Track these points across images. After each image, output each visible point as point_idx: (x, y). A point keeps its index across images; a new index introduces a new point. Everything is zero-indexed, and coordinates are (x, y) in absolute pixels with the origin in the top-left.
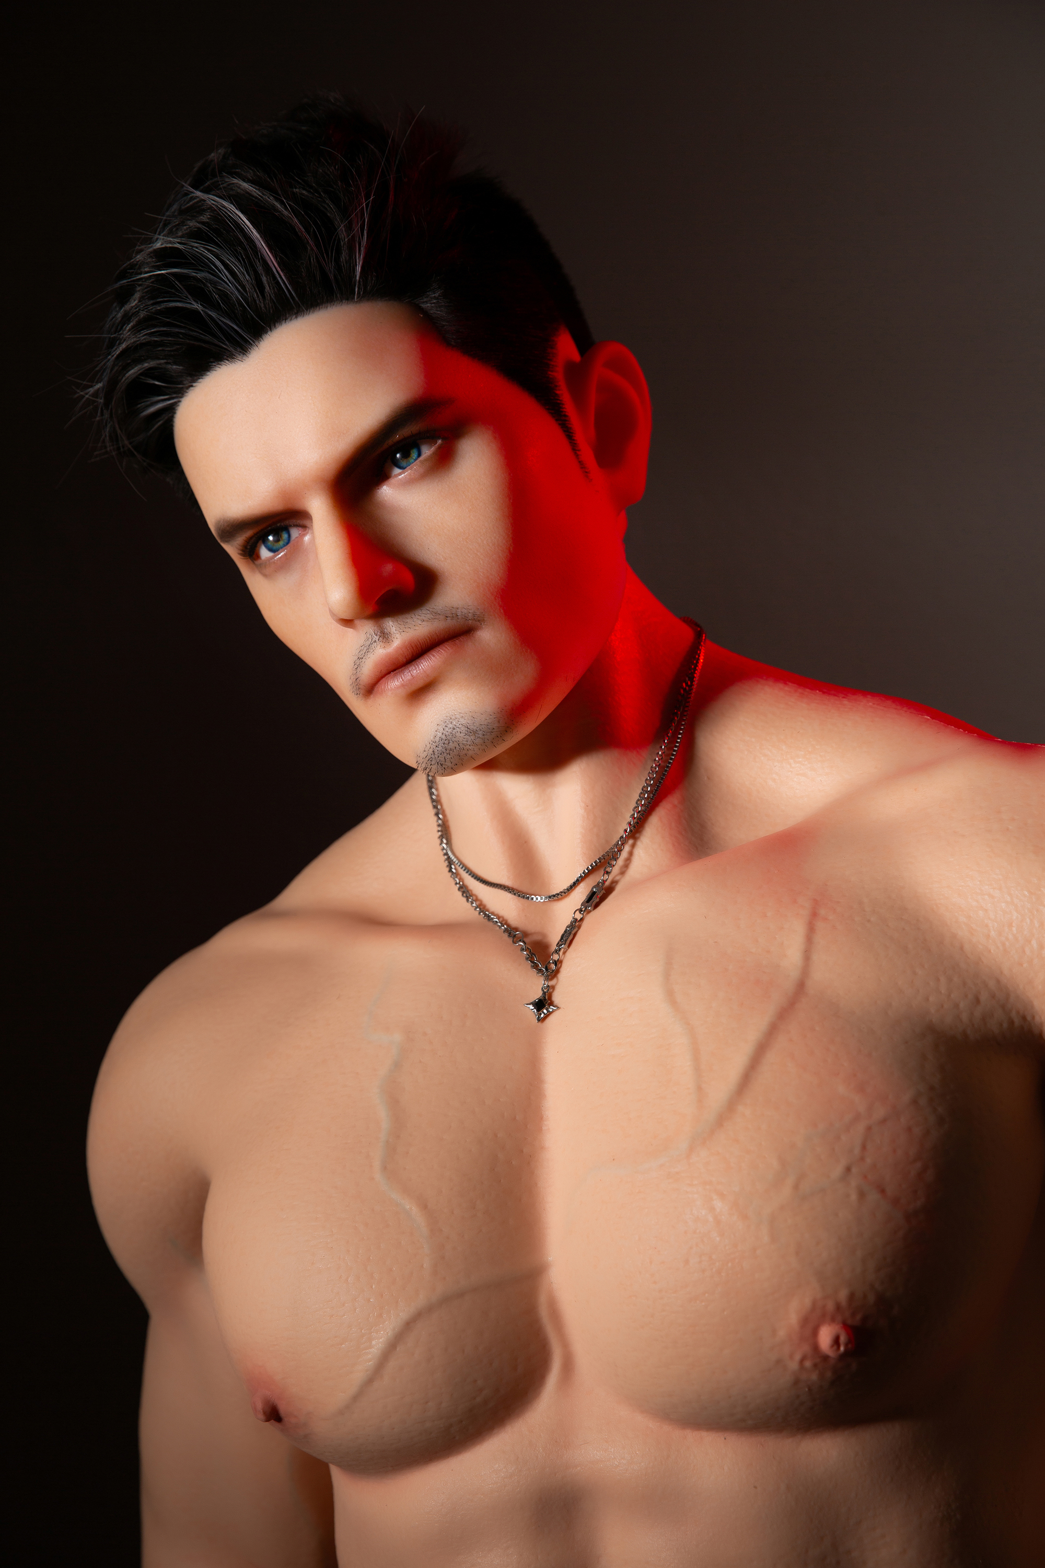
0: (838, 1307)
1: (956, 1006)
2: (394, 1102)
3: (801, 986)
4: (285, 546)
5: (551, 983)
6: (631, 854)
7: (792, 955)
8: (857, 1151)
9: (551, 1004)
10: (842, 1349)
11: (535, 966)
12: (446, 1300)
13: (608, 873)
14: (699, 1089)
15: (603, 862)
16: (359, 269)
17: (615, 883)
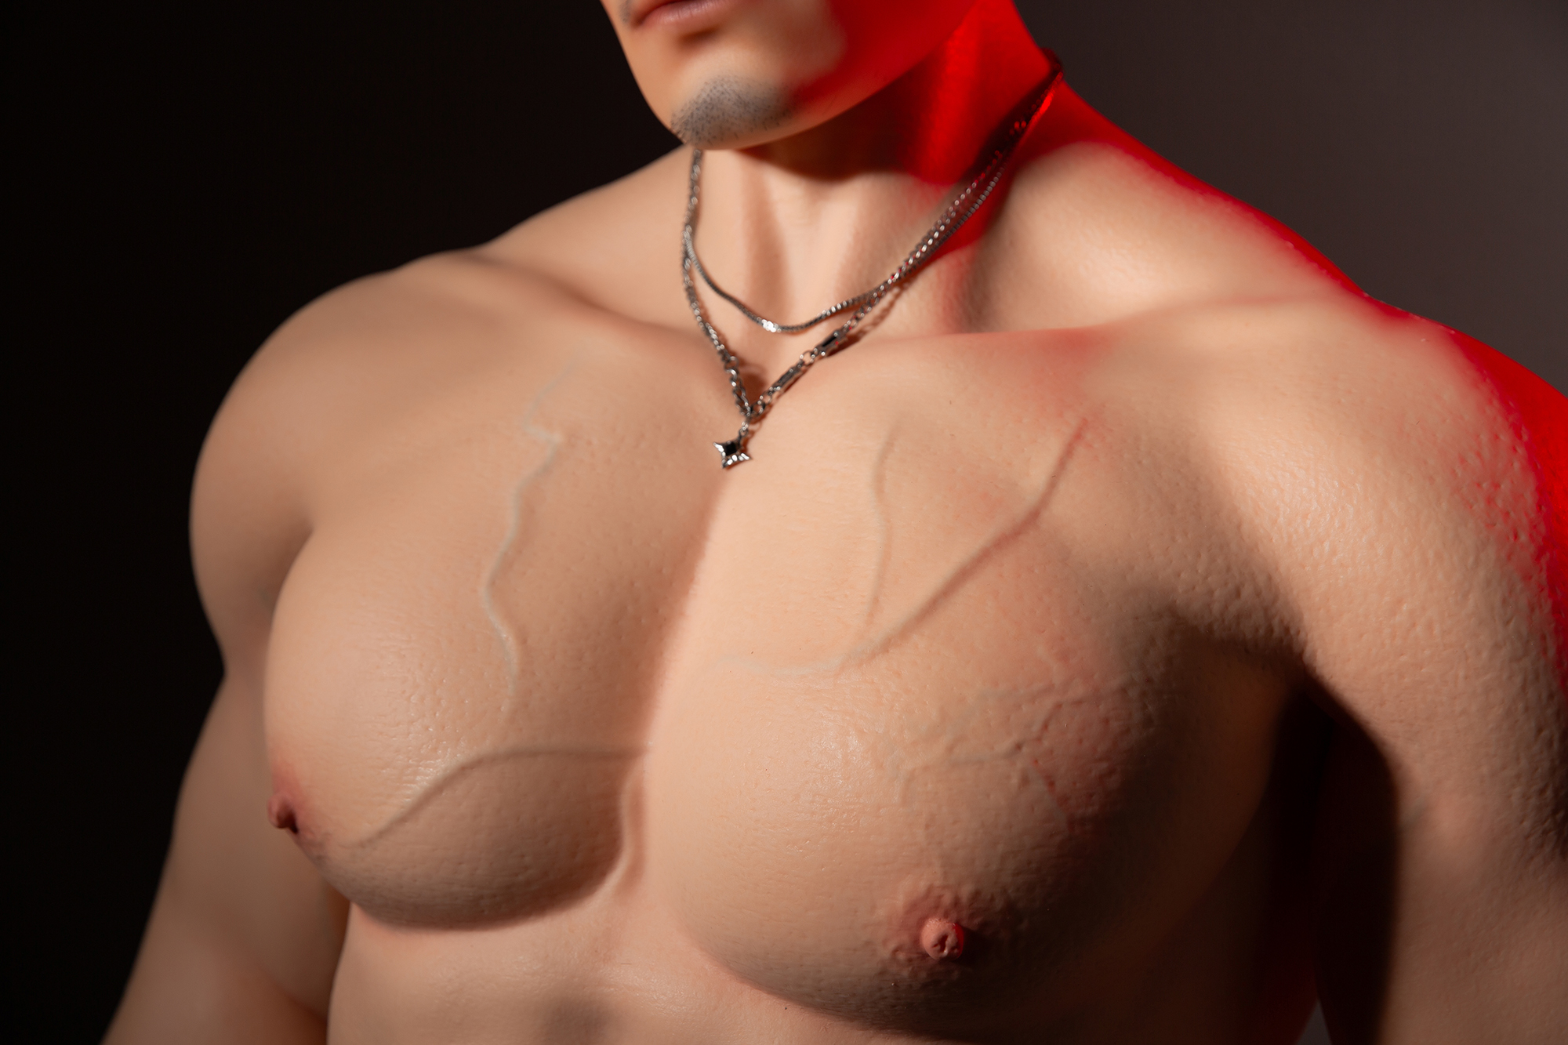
0: (956, 902)
1: (1211, 592)
2: (529, 512)
3: (1034, 516)
5: (752, 427)
6: (892, 304)
7: (1035, 475)
8: (1036, 728)
9: (745, 451)
10: (946, 952)
11: (741, 403)
12: (514, 755)
13: (858, 319)
14: (876, 601)
15: (856, 306)
17: (862, 333)
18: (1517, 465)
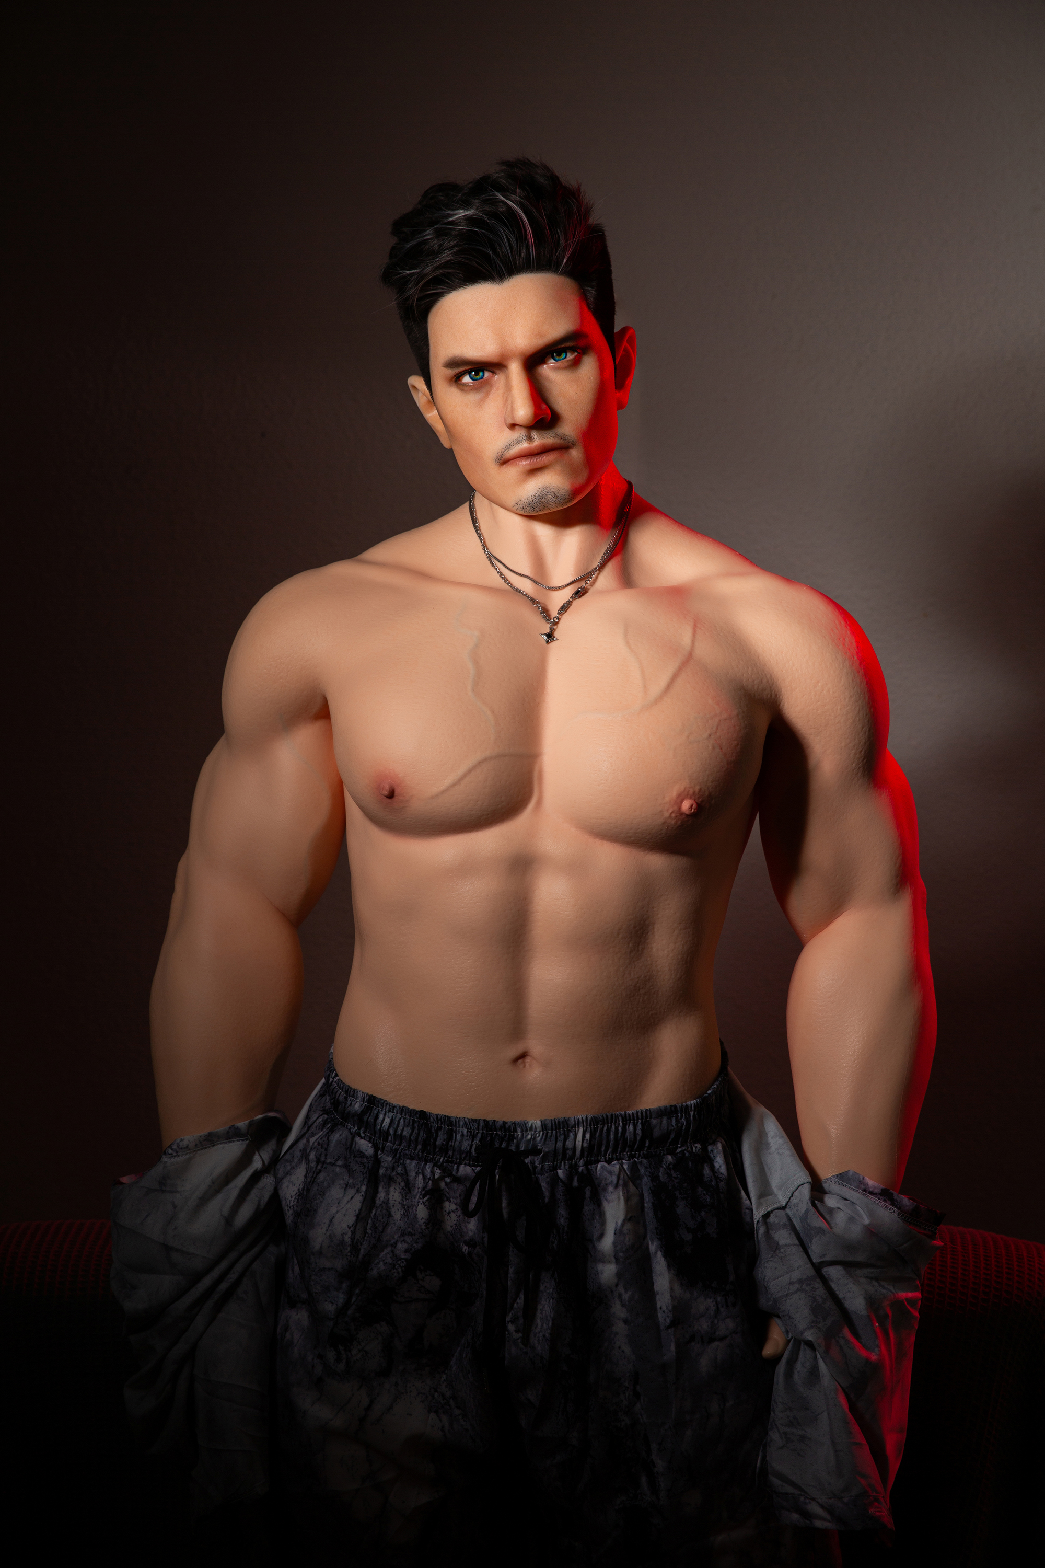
0: (694, 793)
2: (476, 662)
3: (690, 656)
4: (480, 379)
5: (555, 627)
6: (597, 578)
7: (687, 641)
8: (714, 729)
9: (555, 636)
10: (693, 810)
11: (543, 618)
12: (499, 756)
13: (586, 583)
14: (645, 686)
16: (565, 261)
17: (589, 588)
18: (849, 632)
